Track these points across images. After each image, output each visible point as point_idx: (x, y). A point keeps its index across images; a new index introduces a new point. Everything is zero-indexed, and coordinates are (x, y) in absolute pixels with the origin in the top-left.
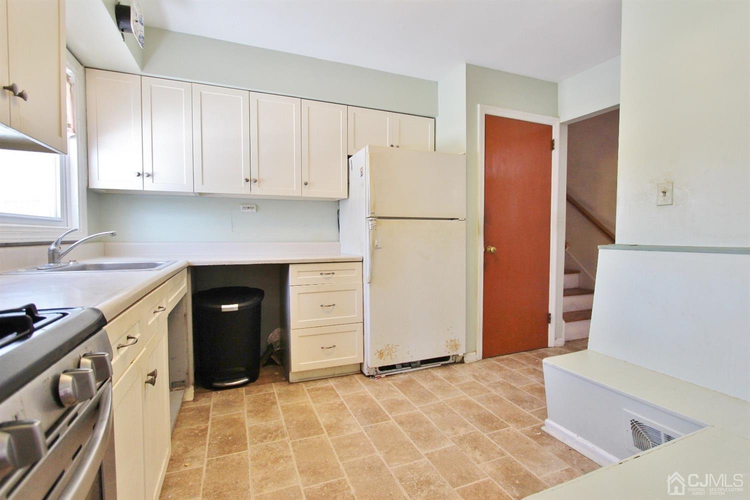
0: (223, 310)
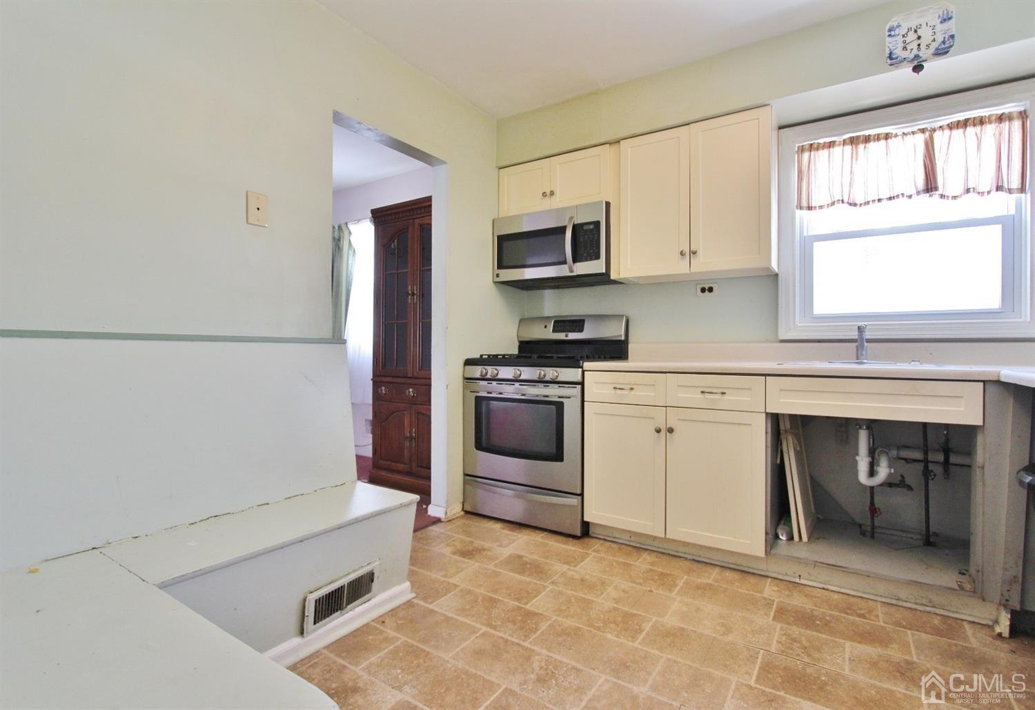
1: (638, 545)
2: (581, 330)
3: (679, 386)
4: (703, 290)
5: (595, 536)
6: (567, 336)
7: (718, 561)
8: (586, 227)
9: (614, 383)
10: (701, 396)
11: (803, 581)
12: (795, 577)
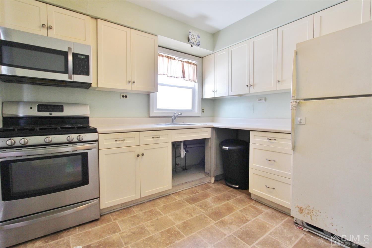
0: (223, 149)
1: (126, 207)
2: (62, 111)
3: (144, 136)
4: (123, 96)
5: (103, 214)
6: (51, 114)
7: (156, 197)
8: (79, 56)
9: (115, 139)
10: (152, 139)
11: (178, 191)
12: (176, 191)
